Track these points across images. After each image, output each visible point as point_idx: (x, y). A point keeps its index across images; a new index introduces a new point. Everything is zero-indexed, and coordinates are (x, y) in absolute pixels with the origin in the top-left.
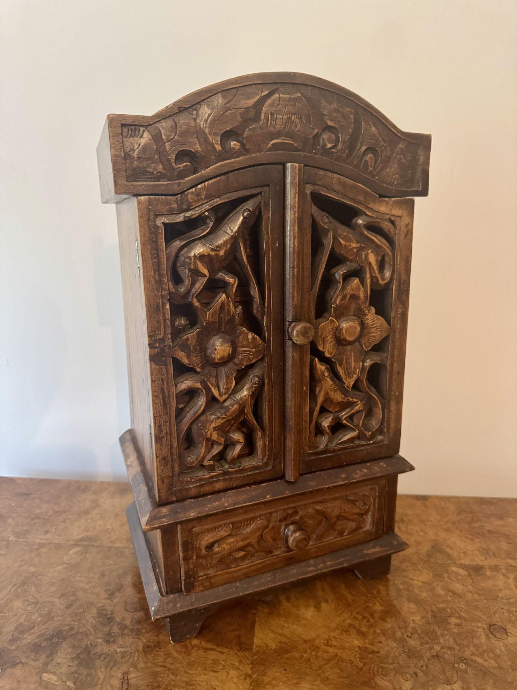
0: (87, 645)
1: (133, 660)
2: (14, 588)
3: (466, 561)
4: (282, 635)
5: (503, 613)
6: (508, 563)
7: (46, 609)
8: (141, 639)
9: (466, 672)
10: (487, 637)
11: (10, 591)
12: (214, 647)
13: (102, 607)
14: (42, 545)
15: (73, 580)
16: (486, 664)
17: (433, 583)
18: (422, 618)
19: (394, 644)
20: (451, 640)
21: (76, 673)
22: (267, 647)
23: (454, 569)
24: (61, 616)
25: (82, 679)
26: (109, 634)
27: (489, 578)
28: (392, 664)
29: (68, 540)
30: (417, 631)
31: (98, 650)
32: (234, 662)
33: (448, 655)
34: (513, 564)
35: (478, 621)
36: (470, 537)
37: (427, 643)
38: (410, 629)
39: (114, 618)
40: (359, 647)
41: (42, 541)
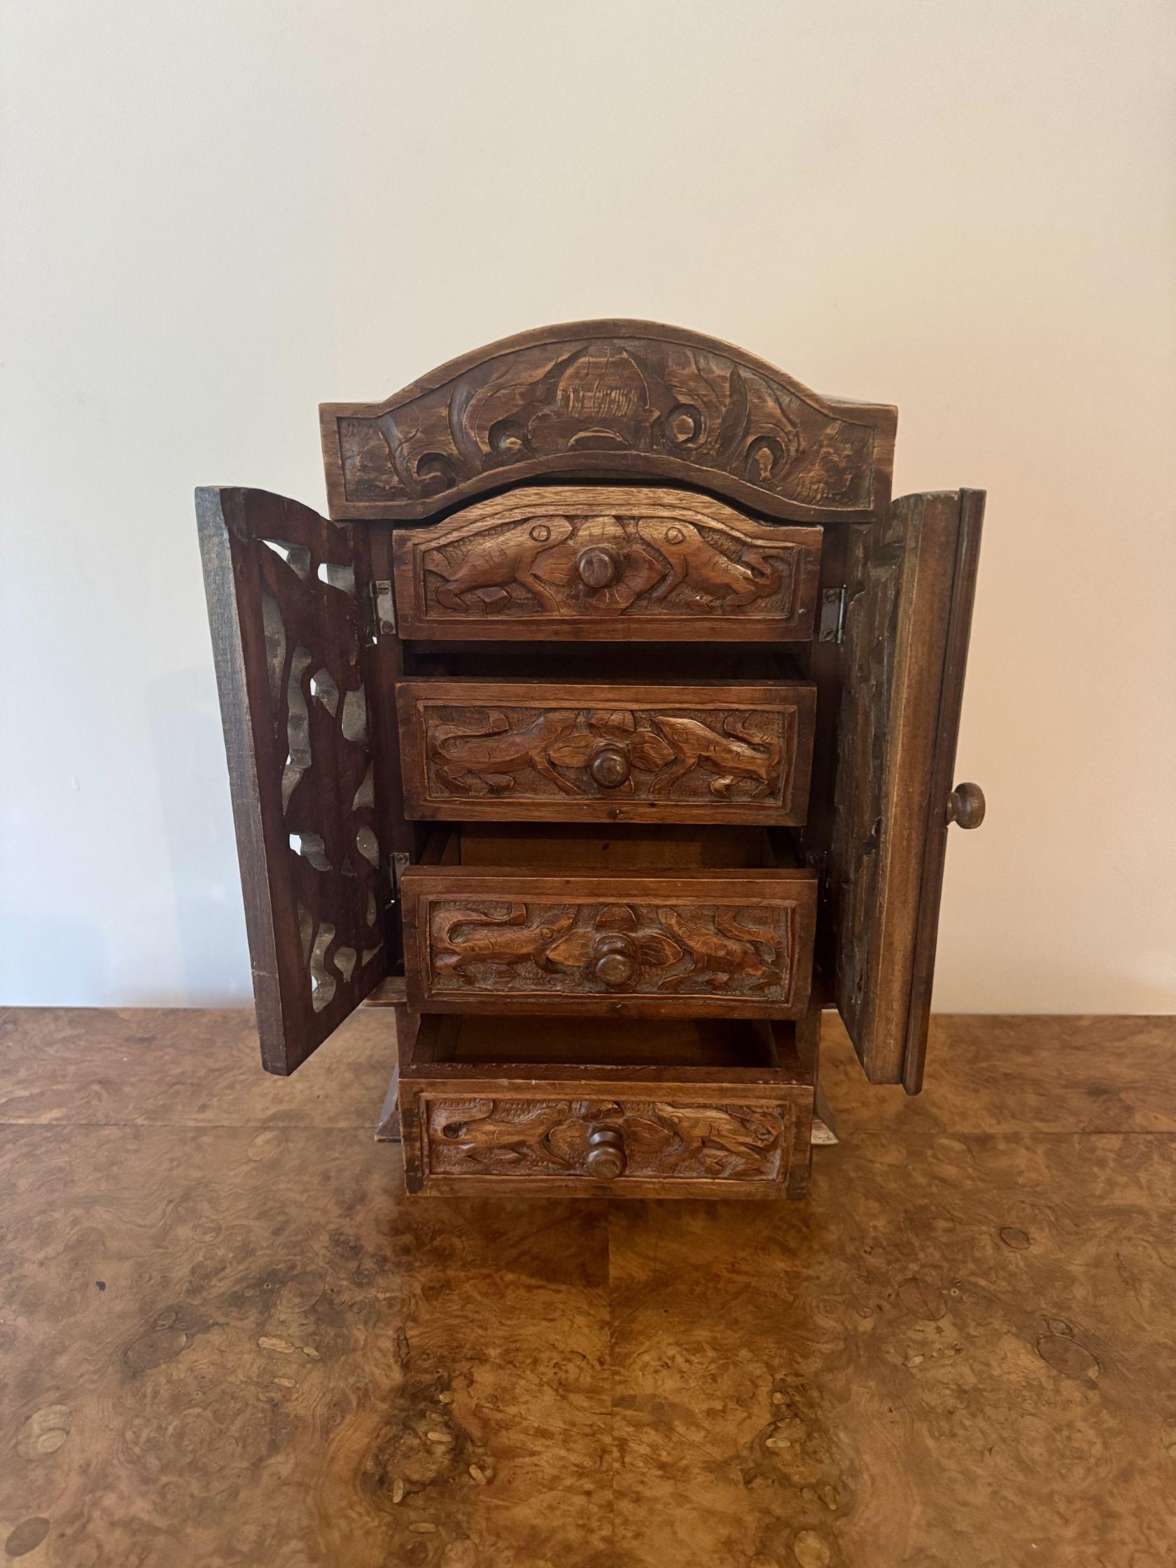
0: (324, 1291)
1: (408, 1309)
2: (171, 1207)
3: (965, 1128)
4: (655, 1260)
5: (1024, 1209)
6: (1036, 1128)
7: (239, 1238)
8: (415, 1277)
9: (960, 1300)
10: (997, 1247)
11: (165, 1212)
12: (543, 1283)
13: (337, 1230)
14: (200, 1131)
15: (274, 1188)
16: (992, 1287)
17: (906, 1167)
18: (889, 1222)
19: (843, 1265)
20: (937, 1255)
21: (317, 1335)
22: (633, 1278)
23: (945, 1141)
24: (268, 1247)
25: (328, 1343)
26: (358, 1271)
27: (1004, 1153)
28: (840, 1295)
29: (248, 1120)
30: (881, 1243)
31: (345, 1297)
32: (579, 1305)
33: (932, 1276)
34: (1044, 1130)
35: (981, 1223)
36: (972, 1086)
37: (898, 1260)
38: (869, 1241)
39: (362, 1247)
40: (786, 1272)
41: (200, 1124)
